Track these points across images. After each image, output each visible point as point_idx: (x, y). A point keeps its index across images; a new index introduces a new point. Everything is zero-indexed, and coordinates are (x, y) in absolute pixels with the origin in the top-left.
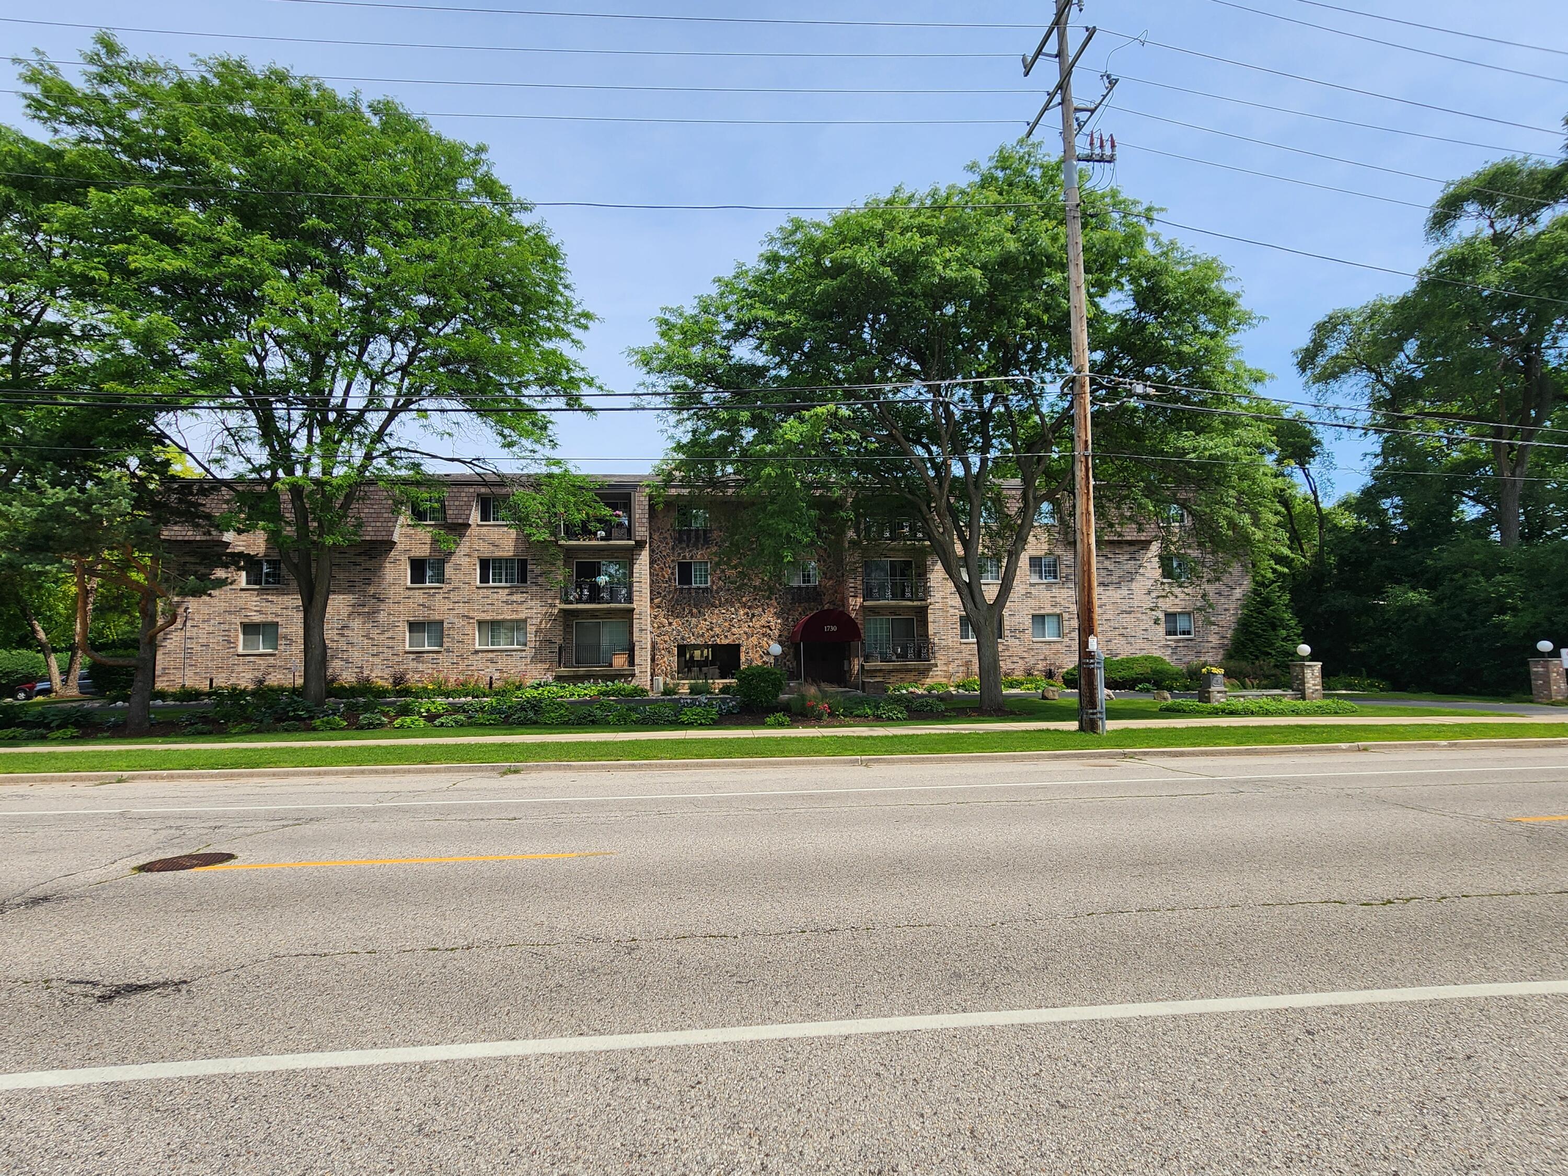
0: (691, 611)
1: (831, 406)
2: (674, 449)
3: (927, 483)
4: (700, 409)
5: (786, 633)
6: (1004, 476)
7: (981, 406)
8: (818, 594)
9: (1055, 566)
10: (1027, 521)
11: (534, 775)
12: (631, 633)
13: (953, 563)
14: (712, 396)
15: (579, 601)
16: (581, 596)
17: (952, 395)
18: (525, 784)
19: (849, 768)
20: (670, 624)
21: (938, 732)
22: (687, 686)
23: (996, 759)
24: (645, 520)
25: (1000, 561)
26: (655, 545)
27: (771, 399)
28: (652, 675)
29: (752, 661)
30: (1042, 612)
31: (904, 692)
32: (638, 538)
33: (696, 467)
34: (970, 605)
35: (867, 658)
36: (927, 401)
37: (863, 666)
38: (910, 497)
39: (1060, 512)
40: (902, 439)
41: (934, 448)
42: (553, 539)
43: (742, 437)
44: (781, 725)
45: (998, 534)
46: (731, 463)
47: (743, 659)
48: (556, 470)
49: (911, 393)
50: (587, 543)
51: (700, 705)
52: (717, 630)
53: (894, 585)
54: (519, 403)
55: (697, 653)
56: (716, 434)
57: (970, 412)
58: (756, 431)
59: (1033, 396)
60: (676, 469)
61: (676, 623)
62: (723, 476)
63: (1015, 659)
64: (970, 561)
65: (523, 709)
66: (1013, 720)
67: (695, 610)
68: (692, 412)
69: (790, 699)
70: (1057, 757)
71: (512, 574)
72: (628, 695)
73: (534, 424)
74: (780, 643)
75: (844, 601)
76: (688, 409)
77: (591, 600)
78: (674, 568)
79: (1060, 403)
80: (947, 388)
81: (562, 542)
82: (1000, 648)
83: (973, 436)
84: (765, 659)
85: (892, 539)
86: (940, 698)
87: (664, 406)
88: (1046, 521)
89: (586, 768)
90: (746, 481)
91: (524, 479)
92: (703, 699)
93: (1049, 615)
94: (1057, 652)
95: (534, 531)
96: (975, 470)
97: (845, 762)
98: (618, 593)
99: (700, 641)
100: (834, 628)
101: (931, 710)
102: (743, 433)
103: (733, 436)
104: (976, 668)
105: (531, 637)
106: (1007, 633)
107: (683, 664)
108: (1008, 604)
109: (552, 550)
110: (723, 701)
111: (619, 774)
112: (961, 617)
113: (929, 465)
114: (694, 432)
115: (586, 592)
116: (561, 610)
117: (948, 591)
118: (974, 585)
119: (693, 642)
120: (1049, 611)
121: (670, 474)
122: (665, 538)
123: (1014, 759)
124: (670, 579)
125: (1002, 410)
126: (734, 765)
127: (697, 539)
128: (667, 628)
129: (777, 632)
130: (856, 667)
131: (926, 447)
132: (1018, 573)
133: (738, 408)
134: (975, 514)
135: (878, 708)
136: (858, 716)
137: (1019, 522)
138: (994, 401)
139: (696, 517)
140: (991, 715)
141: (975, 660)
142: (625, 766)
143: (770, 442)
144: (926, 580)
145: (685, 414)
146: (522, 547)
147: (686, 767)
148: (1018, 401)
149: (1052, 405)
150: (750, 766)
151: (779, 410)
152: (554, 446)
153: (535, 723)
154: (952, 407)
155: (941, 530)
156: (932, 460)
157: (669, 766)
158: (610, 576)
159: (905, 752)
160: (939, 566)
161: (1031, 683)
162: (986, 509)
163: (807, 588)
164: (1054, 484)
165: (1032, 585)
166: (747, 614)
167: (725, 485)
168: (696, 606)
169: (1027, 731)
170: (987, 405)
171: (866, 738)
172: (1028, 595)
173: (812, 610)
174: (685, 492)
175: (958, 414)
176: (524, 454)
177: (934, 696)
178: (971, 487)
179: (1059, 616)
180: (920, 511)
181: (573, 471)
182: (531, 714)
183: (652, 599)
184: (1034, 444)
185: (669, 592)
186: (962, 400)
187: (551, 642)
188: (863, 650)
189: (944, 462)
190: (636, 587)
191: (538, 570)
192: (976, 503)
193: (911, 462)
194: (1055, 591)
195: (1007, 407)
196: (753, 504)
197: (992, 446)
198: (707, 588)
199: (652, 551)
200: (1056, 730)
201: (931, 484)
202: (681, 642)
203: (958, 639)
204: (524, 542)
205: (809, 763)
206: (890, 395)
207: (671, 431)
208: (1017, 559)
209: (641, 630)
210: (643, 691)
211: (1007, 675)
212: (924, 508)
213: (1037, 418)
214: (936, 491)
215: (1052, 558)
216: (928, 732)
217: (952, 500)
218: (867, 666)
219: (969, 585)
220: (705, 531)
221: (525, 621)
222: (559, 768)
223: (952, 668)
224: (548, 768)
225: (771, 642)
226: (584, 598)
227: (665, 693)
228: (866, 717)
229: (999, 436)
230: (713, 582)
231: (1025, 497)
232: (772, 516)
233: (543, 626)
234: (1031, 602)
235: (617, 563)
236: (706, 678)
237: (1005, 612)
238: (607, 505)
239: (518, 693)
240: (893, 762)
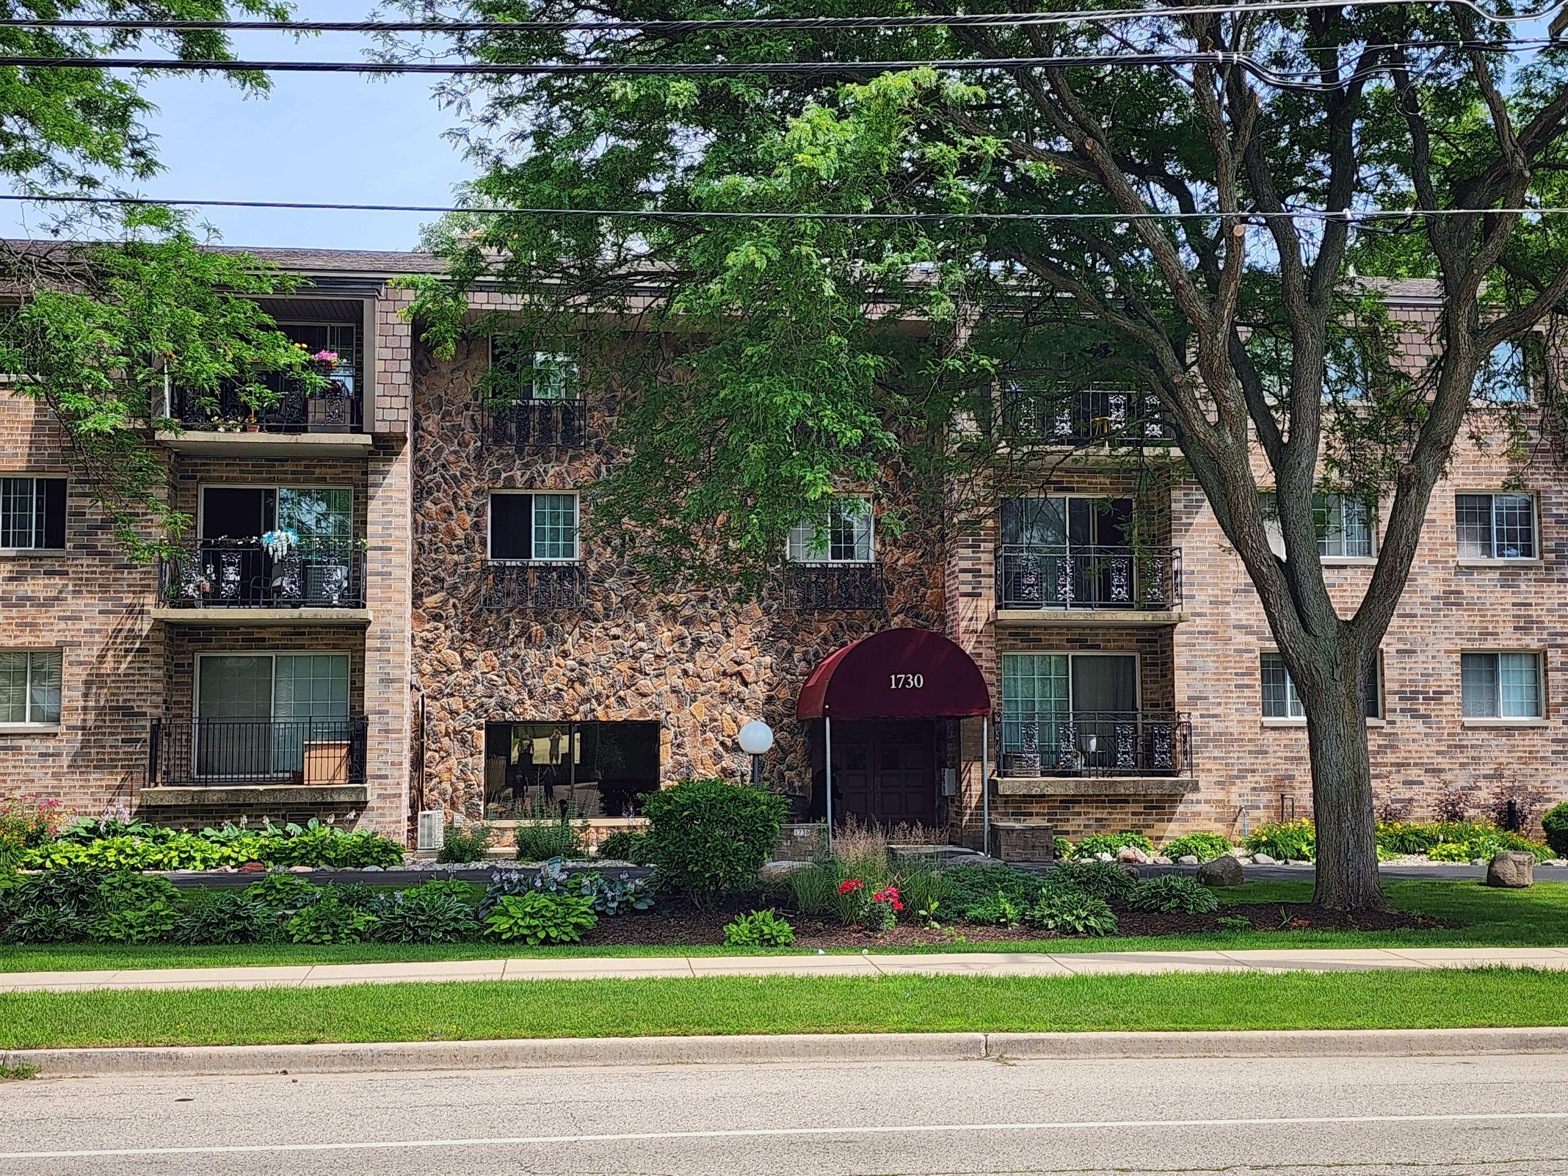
0: (525, 631)
1: (926, 74)
2: (486, 187)
3: (1177, 288)
4: (558, 73)
5: (785, 693)
6: (1391, 273)
7: (1330, 75)
8: (873, 586)
9: (1528, 519)
10: (1452, 397)
11: (69, 1083)
12: (358, 689)
13: (1247, 507)
14: (589, 38)
15: (213, 598)
16: (216, 585)
17: (1252, 44)
18: (46, 1107)
19: (954, 1064)
20: (468, 664)
21: (1200, 969)
22: (510, 837)
23: (1360, 1047)
24: (400, 379)
25: (1371, 504)
26: (428, 447)
27: (754, 49)
28: (413, 806)
29: (690, 766)
30: (1490, 644)
31: (1107, 857)
32: (381, 428)
33: (547, 236)
34: (1290, 623)
35: (1005, 764)
36: (1181, 62)
37: (993, 785)
38: (1127, 324)
39: (1544, 370)
40: (1110, 167)
41: (1197, 189)
42: (140, 424)
43: (674, 152)
44: (768, 943)
45: (1370, 431)
46: (645, 224)
47: (667, 760)
48: (151, 235)
49: (1139, 36)
50: (237, 437)
51: (545, 890)
52: (597, 683)
53: (1081, 563)
54: (49, 44)
55: (541, 747)
56: (601, 146)
57: (1299, 90)
58: (711, 137)
59: (1474, 49)
60: (488, 241)
61: (484, 660)
62: (620, 261)
63: (1414, 773)
64: (1291, 502)
65: (45, 898)
66: (1407, 941)
67: (536, 628)
68: (534, 79)
69: (794, 874)
70: (1528, 1045)
71: (23, 522)
72: (345, 861)
73: (89, 106)
74: (770, 720)
75: (943, 603)
76: (525, 72)
77: (244, 597)
78: (479, 513)
79: (1550, 72)
80: (1238, 26)
81: (164, 435)
82: (1373, 742)
83: (1306, 155)
84: (728, 761)
85: (1078, 440)
86: (1206, 877)
87: (456, 60)
88: (1505, 395)
89: (219, 1064)
90: (684, 276)
91: (59, 256)
92: (554, 870)
93: (1510, 654)
94: (1532, 756)
95: (88, 404)
96: (1309, 252)
97: (944, 1050)
98: (324, 577)
99: (550, 712)
100: (916, 681)
101: (1181, 909)
102: (676, 142)
103: (647, 150)
104: (1304, 795)
105: (72, 696)
106: (1392, 701)
107: (501, 773)
108: (1395, 622)
109: (140, 457)
110: (611, 876)
111: (312, 1080)
112: (1265, 656)
113: (1182, 236)
114: (541, 136)
115: (232, 574)
116: (162, 625)
117: (1230, 584)
118: (1303, 565)
119: (531, 714)
120: (1507, 639)
121: (473, 254)
122: (458, 428)
123: (1409, 1048)
124: (469, 542)
125: (1389, 84)
126: (637, 1055)
127: (546, 432)
128: (460, 676)
129: (760, 691)
130: (976, 789)
131: (1175, 187)
132: (1424, 536)
133: (663, 72)
134: (1309, 373)
135: (1033, 902)
136: (978, 922)
137: (1431, 397)
138: (1366, 63)
139: (544, 376)
140: (1343, 926)
141: (1303, 775)
142: (329, 1060)
143: (747, 168)
144: (1168, 554)
145: (516, 85)
146: (50, 447)
147: (502, 1059)
148: (1435, 63)
149: (1526, 76)
150: (679, 1057)
151: (778, 79)
152: (147, 168)
153: (80, 937)
154: (1249, 77)
155: (1212, 418)
156: (1194, 226)
157: (455, 1058)
158: (302, 530)
159: (1109, 1024)
160: (1205, 515)
161: (1458, 839)
162: (1337, 357)
163: (845, 569)
164: (1529, 295)
165: (1460, 570)
166: (681, 639)
167: (626, 286)
168: (539, 615)
169: (1444, 973)
170: (1346, 73)
171: (1000, 983)
172: (1452, 599)
173: (858, 630)
174: (514, 302)
175: (1264, 94)
176: (61, 188)
177: (1186, 872)
178: (1299, 303)
179: (1537, 658)
180: (1156, 364)
181: (200, 237)
182: (68, 914)
183: (417, 597)
184: (1476, 180)
185: (467, 577)
186: (1279, 59)
187: (128, 712)
188: (996, 740)
189: (1225, 230)
190: (374, 560)
191: (95, 511)
192: (1311, 342)
193: (1132, 229)
194: (1526, 587)
195: (1401, 79)
196: (701, 340)
197: (1360, 187)
198: (571, 568)
199: (420, 464)
200: (1524, 970)
201: (1191, 292)
202: (497, 715)
203: (1256, 714)
204: (56, 434)
205: (844, 1050)
206: (1081, 43)
207: (478, 132)
208: (1423, 499)
209: (387, 681)
210: (388, 849)
211: (1390, 816)
212: (1167, 355)
213: (1482, 110)
214: (1202, 310)
215: (1519, 497)
216: (1171, 968)
217: (1244, 333)
218: (1008, 785)
219: (1287, 568)
220: (567, 413)
221: (57, 652)
222: (145, 1064)
223: (1236, 795)
224: (112, 1064)
225: (744, 717)
226: (227, 589)
227: (448, 855)
228: (1001, 923)
229: (1379, 159)
230: (589, 552)
231: (1447, 328)
232: (754, 374)
233: (108, 666)
234: (1460, 619)
235: (324, 497)
236: (564, 814)
237: (1388, 645)
238: (294, 335)
239: (33, 854)
240: (1074, 1049)
